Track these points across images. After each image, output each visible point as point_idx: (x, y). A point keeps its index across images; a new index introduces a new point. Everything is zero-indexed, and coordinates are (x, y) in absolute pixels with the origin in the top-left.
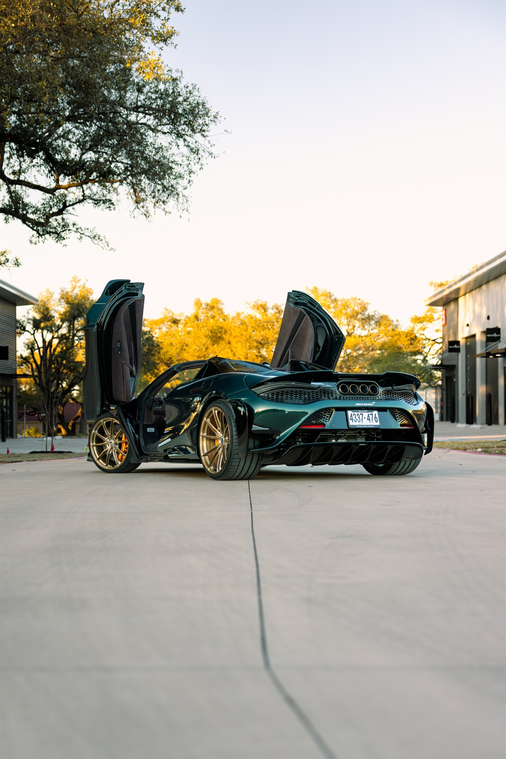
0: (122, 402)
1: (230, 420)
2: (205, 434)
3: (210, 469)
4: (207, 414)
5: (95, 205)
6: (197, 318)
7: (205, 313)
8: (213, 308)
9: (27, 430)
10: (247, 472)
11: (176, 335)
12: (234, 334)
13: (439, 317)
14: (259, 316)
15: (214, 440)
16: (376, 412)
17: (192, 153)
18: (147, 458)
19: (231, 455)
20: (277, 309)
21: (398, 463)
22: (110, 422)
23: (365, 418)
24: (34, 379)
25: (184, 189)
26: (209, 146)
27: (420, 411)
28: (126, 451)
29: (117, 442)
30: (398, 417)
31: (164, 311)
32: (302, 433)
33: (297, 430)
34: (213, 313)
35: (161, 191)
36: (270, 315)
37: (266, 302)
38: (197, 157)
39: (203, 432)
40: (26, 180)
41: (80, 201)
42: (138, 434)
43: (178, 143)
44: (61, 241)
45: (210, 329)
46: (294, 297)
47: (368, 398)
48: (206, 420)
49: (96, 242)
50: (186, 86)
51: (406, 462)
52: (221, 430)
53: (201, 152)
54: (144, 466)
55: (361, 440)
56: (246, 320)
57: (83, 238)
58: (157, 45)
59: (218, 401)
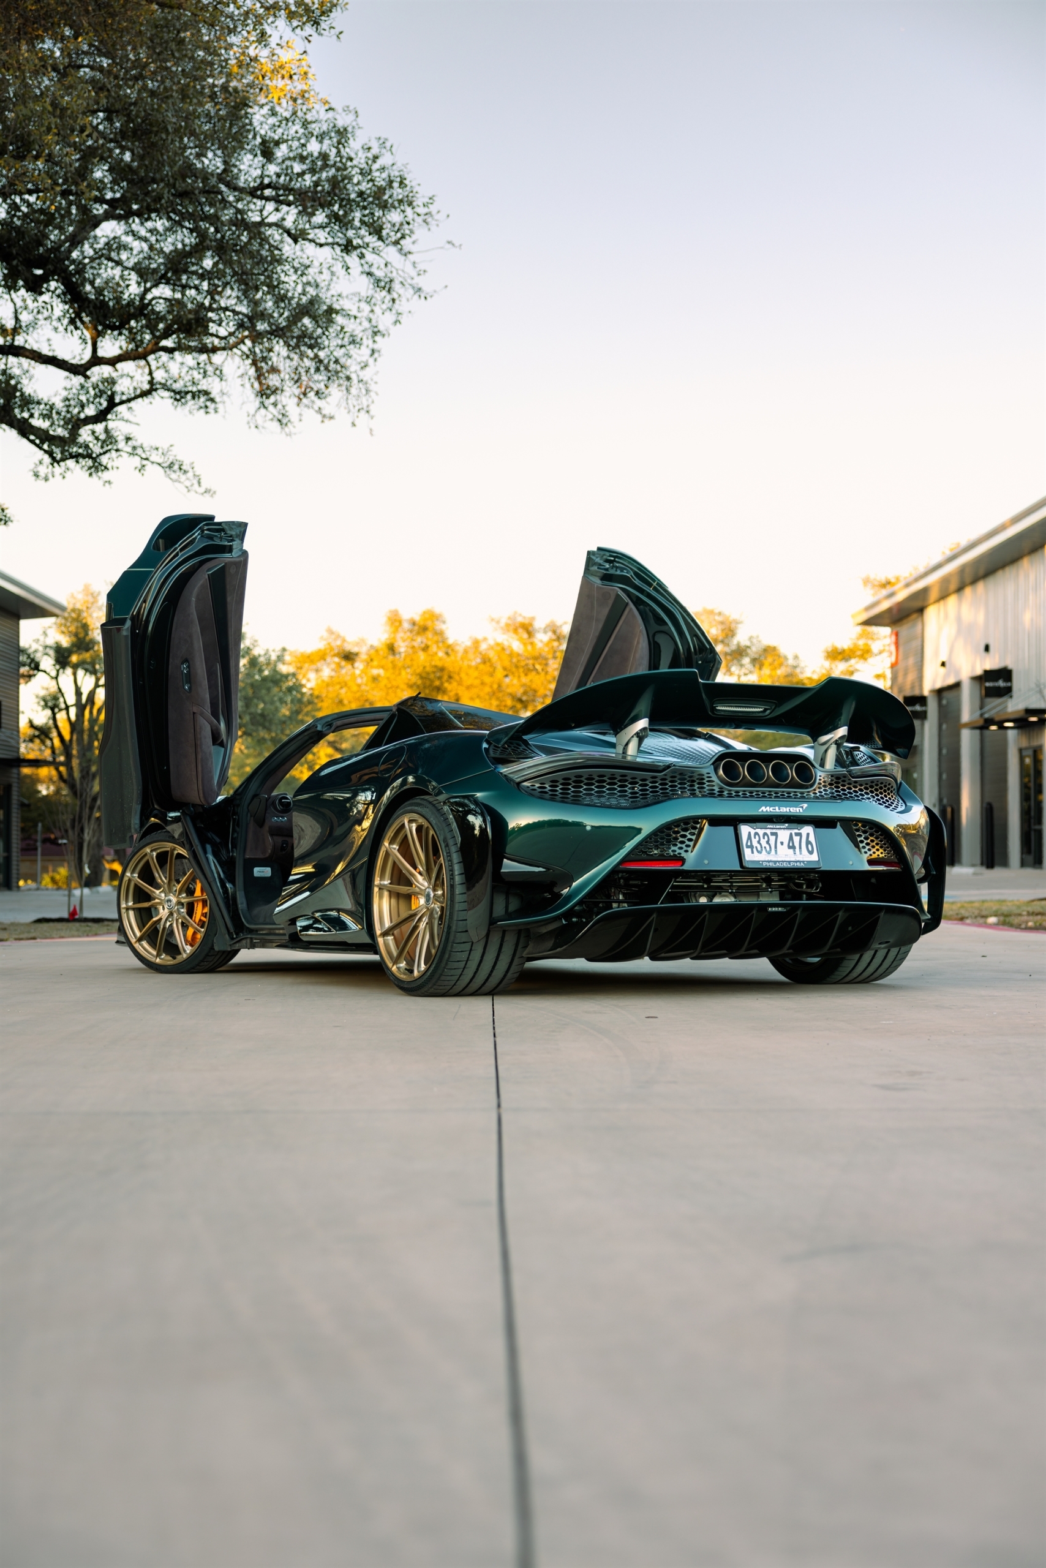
0: (194, 805)
1: (447, 846)
2: (386, 882)
3: (398, 968)
4: (390, 833)
5: (176, 403)
6: (392, 648)
7: (409, 640)
8: (424, 629)
9: (51, 874)
10: (490, 975)
11: (350, 684)
12: (468, 681)
13: (882, 648)
14: (517, 646)
15: (408, 897)
16: (808, 830)
17: (378, 289)
18: (251, 939)
19: (448, 933)
20: (554, 632)
21: (857, 956)
22: (167, 852)
23: (782, 843)
24: (57, 769)
25: (362, 368)
26: (414, 273)
27: (914, 827)
28: (204, 922)
29: (183, 901)
30: (862, 842)
31: (325, 634)
32: (626, 880)
33: (614, 871)
34: (425, 641)
35: (312, 370)
36: (539, 645)
37: (533, 619)
38: (388, 297)
39: (382, 877)
40: (27, 346)
41: (144, 394)
42: (233, 882)
43: (348, 261)
44: (100, 474)
45: (418, 671)
46: (601, 562)
47: (789, 793)
48: (389, 847)
49: (174, 476)
50: (365, 147)
51: (876, 951)
52: (424, 873)
53: (396, 286)
54: (245, 955)
55: (770, 898)
56: (492, 655)
57: (146, 468)
58: (298, 31)
59: (417, 800)
